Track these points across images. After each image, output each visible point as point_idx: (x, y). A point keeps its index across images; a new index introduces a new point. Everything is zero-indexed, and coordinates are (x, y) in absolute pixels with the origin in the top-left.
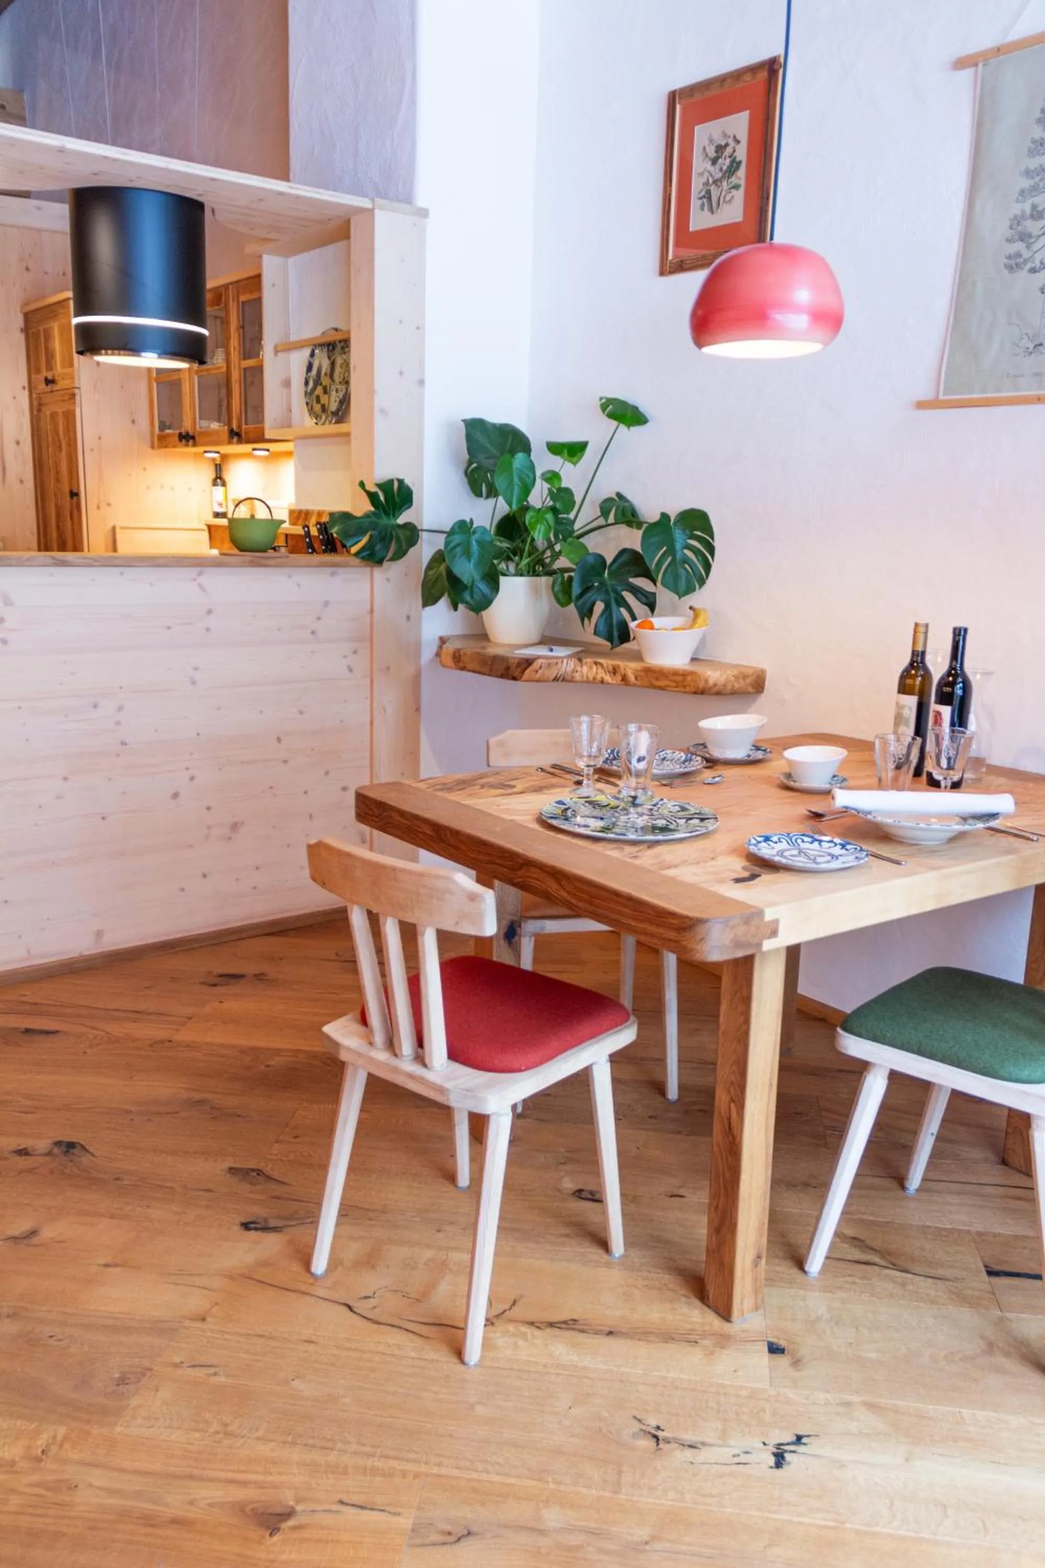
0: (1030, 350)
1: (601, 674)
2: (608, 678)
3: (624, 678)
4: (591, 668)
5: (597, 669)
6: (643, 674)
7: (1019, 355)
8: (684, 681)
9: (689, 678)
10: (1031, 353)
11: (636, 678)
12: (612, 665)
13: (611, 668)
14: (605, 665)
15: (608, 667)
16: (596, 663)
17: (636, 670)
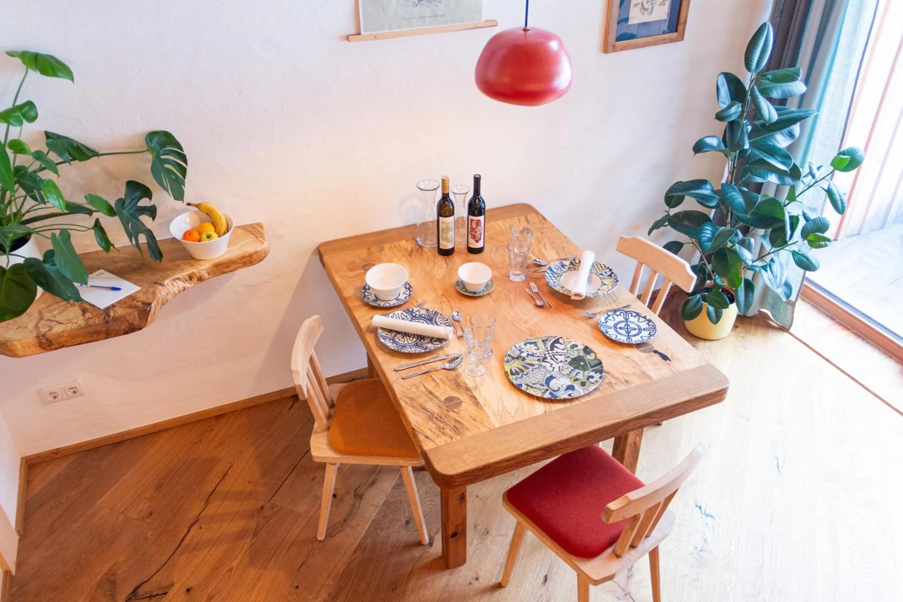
0: (416, 3)
1: (181, 284)
2: (188, 285)
3: (200, 279)
4: (173, 285)
5: (177, 283)
6: (215, 269)
7: (410, 6)
8: (251, 259)
9: (254, 256)
10: (417, 5)
11: (209, 274)
12: (188, 275)
13: (187, 278)
14: (182, 277)
15: (184, 278)
16: (174, 280)
17: (207, 270)
